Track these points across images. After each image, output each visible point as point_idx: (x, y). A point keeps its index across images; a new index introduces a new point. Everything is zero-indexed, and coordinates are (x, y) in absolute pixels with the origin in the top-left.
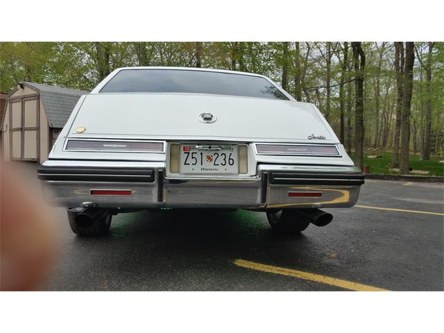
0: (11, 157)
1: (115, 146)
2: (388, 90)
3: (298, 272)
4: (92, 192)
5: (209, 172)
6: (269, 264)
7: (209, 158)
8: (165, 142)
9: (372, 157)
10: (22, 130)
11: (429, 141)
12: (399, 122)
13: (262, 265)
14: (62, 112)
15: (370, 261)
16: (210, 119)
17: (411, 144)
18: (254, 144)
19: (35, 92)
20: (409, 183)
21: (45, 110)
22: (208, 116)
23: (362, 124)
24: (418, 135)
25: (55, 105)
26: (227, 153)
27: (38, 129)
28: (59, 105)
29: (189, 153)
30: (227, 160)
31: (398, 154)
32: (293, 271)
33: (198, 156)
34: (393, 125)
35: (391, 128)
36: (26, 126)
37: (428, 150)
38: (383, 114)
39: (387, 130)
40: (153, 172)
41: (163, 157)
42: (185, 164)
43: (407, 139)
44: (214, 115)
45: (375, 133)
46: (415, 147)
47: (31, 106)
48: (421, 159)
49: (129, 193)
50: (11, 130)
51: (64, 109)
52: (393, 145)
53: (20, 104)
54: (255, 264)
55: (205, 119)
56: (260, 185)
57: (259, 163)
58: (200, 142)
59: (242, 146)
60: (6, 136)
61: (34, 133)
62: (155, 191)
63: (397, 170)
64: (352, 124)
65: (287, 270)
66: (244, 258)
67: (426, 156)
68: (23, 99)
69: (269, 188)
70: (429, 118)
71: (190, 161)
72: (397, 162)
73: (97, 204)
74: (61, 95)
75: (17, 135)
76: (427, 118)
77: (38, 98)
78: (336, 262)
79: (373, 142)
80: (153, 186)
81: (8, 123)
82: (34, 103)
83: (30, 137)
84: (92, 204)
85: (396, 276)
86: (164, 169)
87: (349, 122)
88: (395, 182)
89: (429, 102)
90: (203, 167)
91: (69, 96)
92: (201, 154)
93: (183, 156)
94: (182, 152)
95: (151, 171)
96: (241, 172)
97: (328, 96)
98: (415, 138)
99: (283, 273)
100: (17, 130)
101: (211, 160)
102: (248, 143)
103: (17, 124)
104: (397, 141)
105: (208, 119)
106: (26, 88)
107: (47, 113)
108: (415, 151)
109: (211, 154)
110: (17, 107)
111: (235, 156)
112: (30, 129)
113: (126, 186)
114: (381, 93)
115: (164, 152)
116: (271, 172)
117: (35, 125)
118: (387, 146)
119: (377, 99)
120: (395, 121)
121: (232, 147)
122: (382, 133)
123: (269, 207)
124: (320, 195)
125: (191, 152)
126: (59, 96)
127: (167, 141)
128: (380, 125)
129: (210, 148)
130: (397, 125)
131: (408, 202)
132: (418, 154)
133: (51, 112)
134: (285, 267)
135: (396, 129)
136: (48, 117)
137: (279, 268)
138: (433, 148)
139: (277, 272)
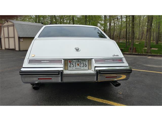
0: (5, 48)
1: (45, 61)
2: (144, 17)
3: (108, 101)
4: (38, 79)
5: (78, 69)
6: (99, 98)
7: (78, 65)
8: (62, 60)
9: (137, 43)
10: (8, 38)
11: (158, 37)
12: (147, 31)
13: (97, 98)
14: (23, 31)
15: (133, 96)
16: (78, 50)
17: (152, 38)
18: (94, 59)
19: (12, 24)
20: (150, 57)
21: (17, 30)
22: (77, 49)
23: (134, 32)
24: (154, 35)
25: (20, 28)
26: (84, 62)
27: (14, 37)
28: (22, 29)
29: (71, 63)
30: (84, 65)
31: (147, 42)
32: (107, 101)
33: (74, 64)
34: (145, 31)
35: (144, 32)
36: (10, 36)
37: (158, 40)
38: (142, 27)
39: (143, 33)
40: (59, 72)
41: (62, 66)
42: (70, 67)
43: (150, 37)
44: (79, 48)
45: (138, 34)
46: (153, 39)
47: (11, 29)
48: (155, 44)
49: (51, 79)
50: (4, 38)
51: (23, 30)
52: (145, 39)
53: (7, 28)
54: (94, 98)
55: (76, 50)
56: (96, 75)
57: (95, 67)
58: (75, 59)
59: (90, 60)
60: (3, 40)
61: (13, 39)
62: (60, 78)
63: (146, 48)
64: (130, 31)
65: (105, 100)
66: (90, 95)
67: (157, 43)
68: (8, 26)
69: (99, 76)
70: (159, 28)
71: (72, 66)
72: (146, 45)
73: (40, 83)
74: (22, 24)
75: (7, 40)
76: (158, 28)
77: (14, 26)
78: (122, 96)
79: (138, 37)
80: (59, 76)
81: (3, 35)
82: (12, 28)
83: (12, 40)
84: (39, 83)
85: (142, 102)
86: (63, 71)
87: (129, 31)
88: (145, 57)
89: (159, 22)
90: (76, 68)
91: (25, 25)
92: (75, 63)
93: (69, 64)
94: (69, 63)
95: (58, 71)
96: (89, 69)
97: (122, 21)
98: (153, 36)
99: (104, 102)
100: (6, 38)
101: (79, 65)
102: (92, 59)
103: (6, 35)
104: (146, 38)
105: (77, 50)
106: (9, 22)
107: (17, 32)
108: (153, 40)
109: (79, 63)
110: (6, 29)
111: (87, 64)
112: (11, 38)
113: (50, 77)
114: (141, 19)
115: (63, 63)
116: (100, 70)
117: (13, 36)
118: (143, 39)
119: (140, 21)
120: (146, 29)
121: (86, 60)
122: (141, 34)
123: (99, 81)
124: (116, 77)
125: (72, 63)
126: (21, 25)
127: (63, 59)
128: (140, 31)
129: (78, 61)
130: (147, 32)
131: (149, 67)
132: (154, 42)
133: (18, 31)
134: (104, 99)
135: (146, 33)
136: (17, 33)
137: (102, 100)
138: (160, 39)
139: (101, 102)
